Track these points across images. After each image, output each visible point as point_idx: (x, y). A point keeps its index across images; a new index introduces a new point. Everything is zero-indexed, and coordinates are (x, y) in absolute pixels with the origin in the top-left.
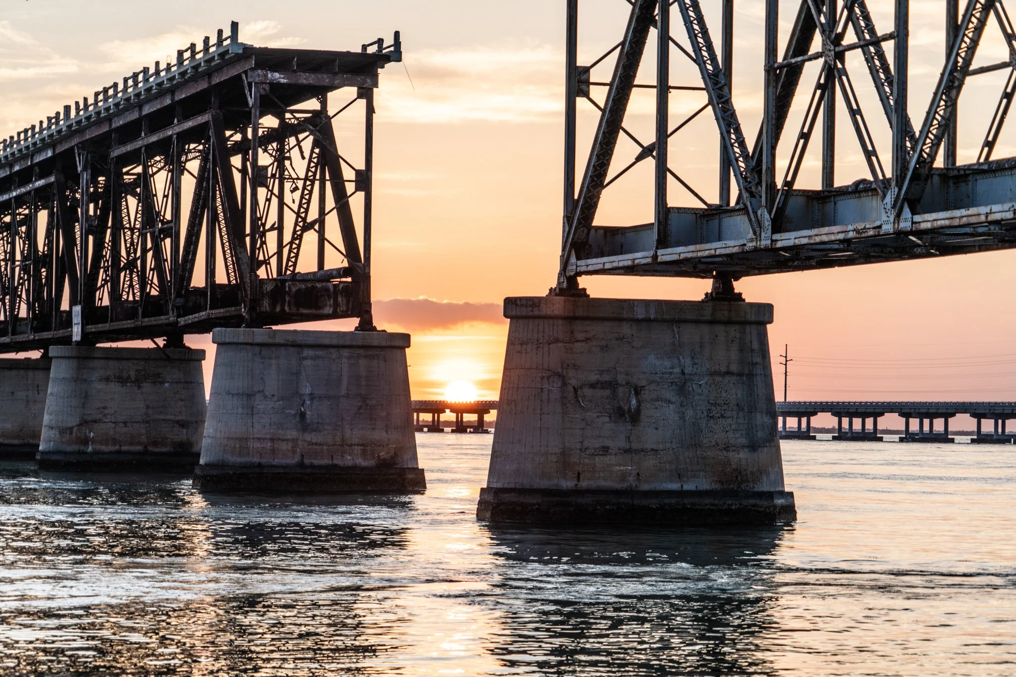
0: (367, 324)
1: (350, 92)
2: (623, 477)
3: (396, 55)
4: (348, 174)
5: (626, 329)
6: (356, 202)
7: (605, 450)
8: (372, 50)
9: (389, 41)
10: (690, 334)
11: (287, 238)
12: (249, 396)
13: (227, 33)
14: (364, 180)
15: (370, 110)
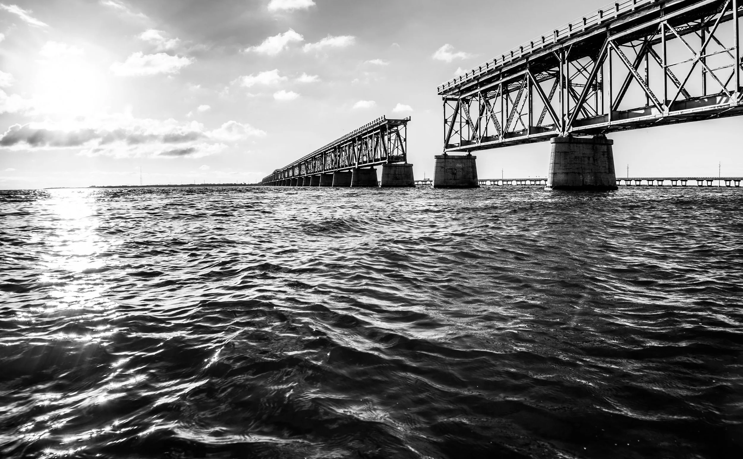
0: (406, 163)
1: (403, 126)
2: (454, 183)
3: (410, 120)
4: (402, 139)
5: (454, 160)
6: (404, 144)
7: (451, 179)
8: (406, 119)
9: (409, 118)
10: (464, 161)
11: (391, 151)
12: (388, 174)
13: (383, 117)
14: (405, 140)
15: (406, 129)
